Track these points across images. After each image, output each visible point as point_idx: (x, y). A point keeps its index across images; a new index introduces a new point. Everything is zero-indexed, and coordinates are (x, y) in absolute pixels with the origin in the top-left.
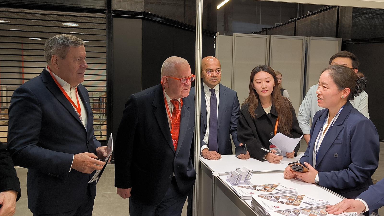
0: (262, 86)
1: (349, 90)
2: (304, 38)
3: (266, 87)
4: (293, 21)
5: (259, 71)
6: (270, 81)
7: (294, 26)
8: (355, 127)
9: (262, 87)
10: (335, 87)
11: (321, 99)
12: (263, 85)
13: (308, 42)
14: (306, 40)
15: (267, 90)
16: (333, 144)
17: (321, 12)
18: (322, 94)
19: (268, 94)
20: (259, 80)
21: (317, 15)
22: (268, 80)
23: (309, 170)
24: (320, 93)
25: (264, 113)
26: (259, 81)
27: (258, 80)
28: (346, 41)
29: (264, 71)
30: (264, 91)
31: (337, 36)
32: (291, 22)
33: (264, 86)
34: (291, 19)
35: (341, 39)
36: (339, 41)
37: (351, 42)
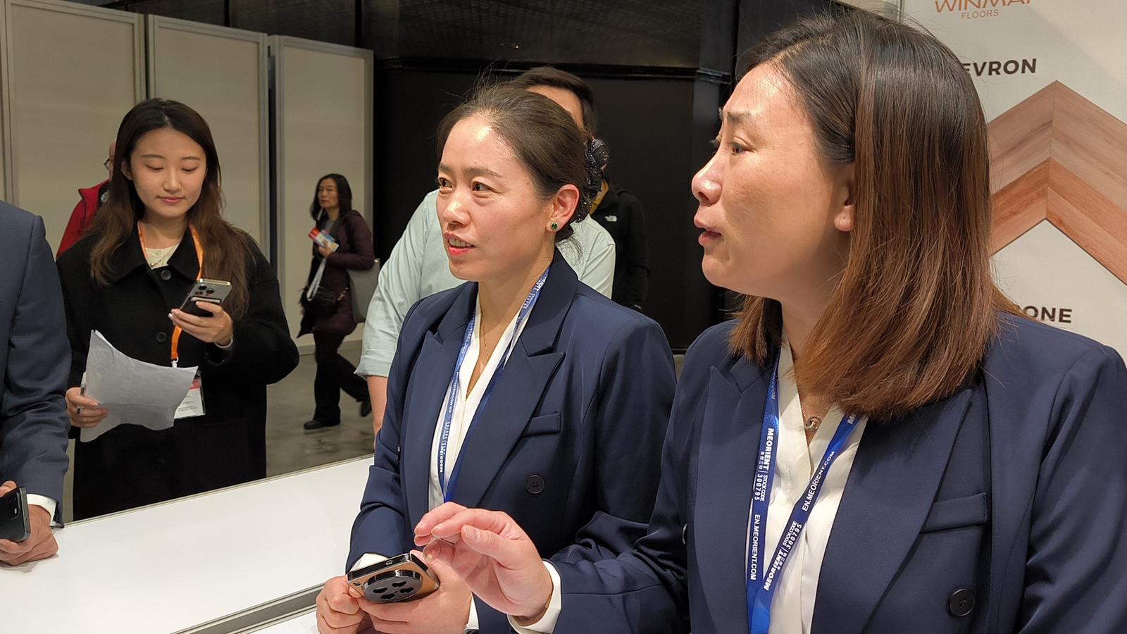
0: (165, 182)
1: (575, 191)
2: (263, 37)
6: (195, 169)
8: (616, 357)
9: (166, 187)
10: (528, 184)
11: (463, 245)
12: (170, 178)
13: (276, 52)
14: (269, 47)
15: (181, 197)
16: (523, 437)
18: (472, 219)
20: (156, 158)
22: (190, 164)
23: (439, 582)
24: (462, 218)
26: (156, 163)
27: (152, 158)
28: (385, 62)
30: (171, 198)
31: (358, 42)
33: (174, 184)
35: (372, 52)
36: (365, 59)
37: (401, 66)
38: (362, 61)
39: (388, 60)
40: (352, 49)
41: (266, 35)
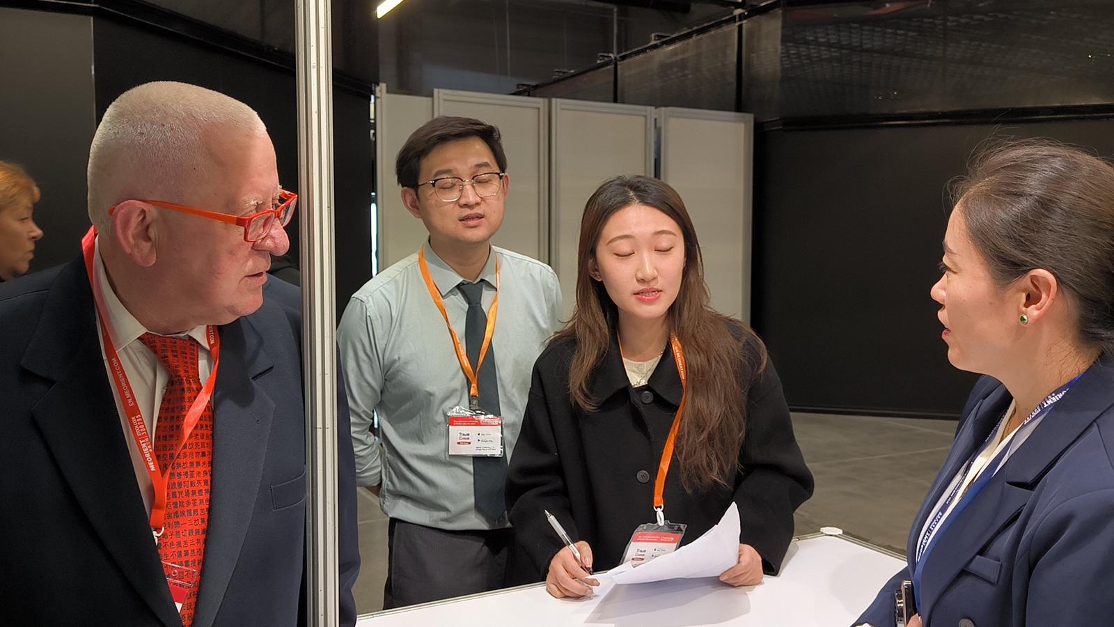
0: (638, 270)
2: (651, 111)
3: (656, 273)
4: (607, 64)
5: (625, 203)
6: (672, 248)
7: (612, 78)
9: (640, 276)
12: (643, 264)
13: (662, 124)
14: (656, 119)
15: (660, 288)
17: (688, 36)
19: (659, 307)
20: (624, 241)
21: (678, 45)
22: (664, 242)
25: (622, 386)
26: (624, 247)
27: (619, 242)
28: (765, 124)
29: (647, 204)
30: (646, 291)
31: (739, 107)
32: (602, 65)
33: (649, 271)
34: (601, 56)
35: (752, 115)
36: (745, 123)
37: (781, 127)
38: (742, 125)
39: (767, 122)
40: (733, 114)
41: (653, 108)
